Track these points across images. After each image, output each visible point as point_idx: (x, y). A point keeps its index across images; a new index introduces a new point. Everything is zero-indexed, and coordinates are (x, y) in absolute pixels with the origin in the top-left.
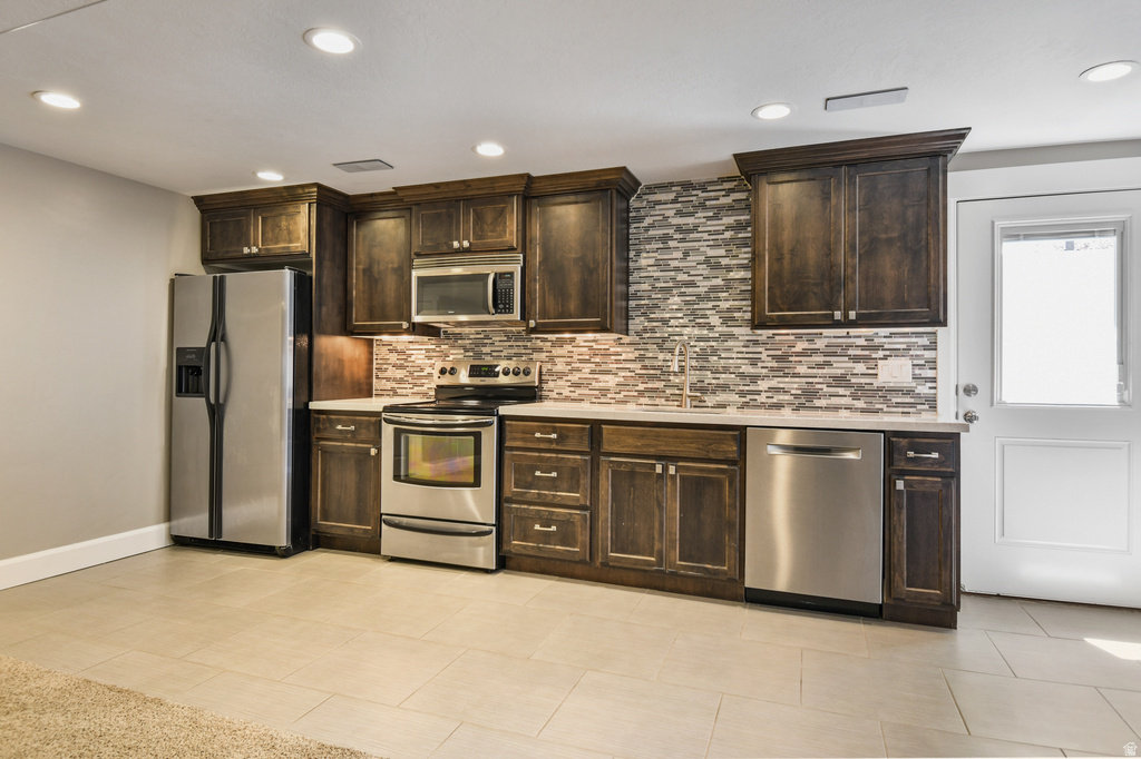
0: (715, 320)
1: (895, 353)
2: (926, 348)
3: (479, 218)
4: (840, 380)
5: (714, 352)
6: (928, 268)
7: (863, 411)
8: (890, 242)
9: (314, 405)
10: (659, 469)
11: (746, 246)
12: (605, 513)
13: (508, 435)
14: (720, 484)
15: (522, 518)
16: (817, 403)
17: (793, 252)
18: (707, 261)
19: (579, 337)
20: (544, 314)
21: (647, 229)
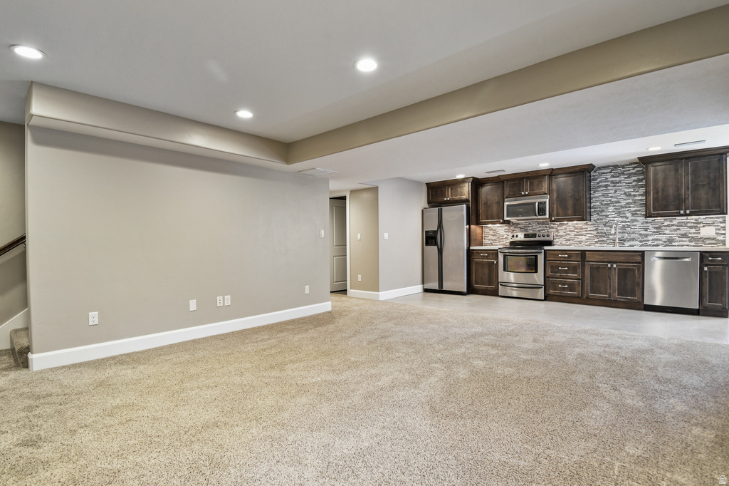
0: (629, 215)
1: (709, 225)
2: (721, 222)
3: (531, 184)
4: (684, 235)
5: (628, 226)
6: (719, 194)
7: (694, 246)
8: (703, 185)
9: (471, 248)
10: (609, 266)
11: (642, 187)
12: (588, 281)
13: (548, 256)
14: (634, 270)
15: (553, 283)
16: (674, 244)
17: (663, 190)
18: (625, 193)
19: (570, 223)
20: (558, 215)
21: (598, 183)
